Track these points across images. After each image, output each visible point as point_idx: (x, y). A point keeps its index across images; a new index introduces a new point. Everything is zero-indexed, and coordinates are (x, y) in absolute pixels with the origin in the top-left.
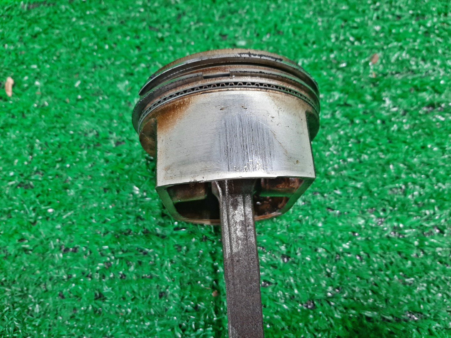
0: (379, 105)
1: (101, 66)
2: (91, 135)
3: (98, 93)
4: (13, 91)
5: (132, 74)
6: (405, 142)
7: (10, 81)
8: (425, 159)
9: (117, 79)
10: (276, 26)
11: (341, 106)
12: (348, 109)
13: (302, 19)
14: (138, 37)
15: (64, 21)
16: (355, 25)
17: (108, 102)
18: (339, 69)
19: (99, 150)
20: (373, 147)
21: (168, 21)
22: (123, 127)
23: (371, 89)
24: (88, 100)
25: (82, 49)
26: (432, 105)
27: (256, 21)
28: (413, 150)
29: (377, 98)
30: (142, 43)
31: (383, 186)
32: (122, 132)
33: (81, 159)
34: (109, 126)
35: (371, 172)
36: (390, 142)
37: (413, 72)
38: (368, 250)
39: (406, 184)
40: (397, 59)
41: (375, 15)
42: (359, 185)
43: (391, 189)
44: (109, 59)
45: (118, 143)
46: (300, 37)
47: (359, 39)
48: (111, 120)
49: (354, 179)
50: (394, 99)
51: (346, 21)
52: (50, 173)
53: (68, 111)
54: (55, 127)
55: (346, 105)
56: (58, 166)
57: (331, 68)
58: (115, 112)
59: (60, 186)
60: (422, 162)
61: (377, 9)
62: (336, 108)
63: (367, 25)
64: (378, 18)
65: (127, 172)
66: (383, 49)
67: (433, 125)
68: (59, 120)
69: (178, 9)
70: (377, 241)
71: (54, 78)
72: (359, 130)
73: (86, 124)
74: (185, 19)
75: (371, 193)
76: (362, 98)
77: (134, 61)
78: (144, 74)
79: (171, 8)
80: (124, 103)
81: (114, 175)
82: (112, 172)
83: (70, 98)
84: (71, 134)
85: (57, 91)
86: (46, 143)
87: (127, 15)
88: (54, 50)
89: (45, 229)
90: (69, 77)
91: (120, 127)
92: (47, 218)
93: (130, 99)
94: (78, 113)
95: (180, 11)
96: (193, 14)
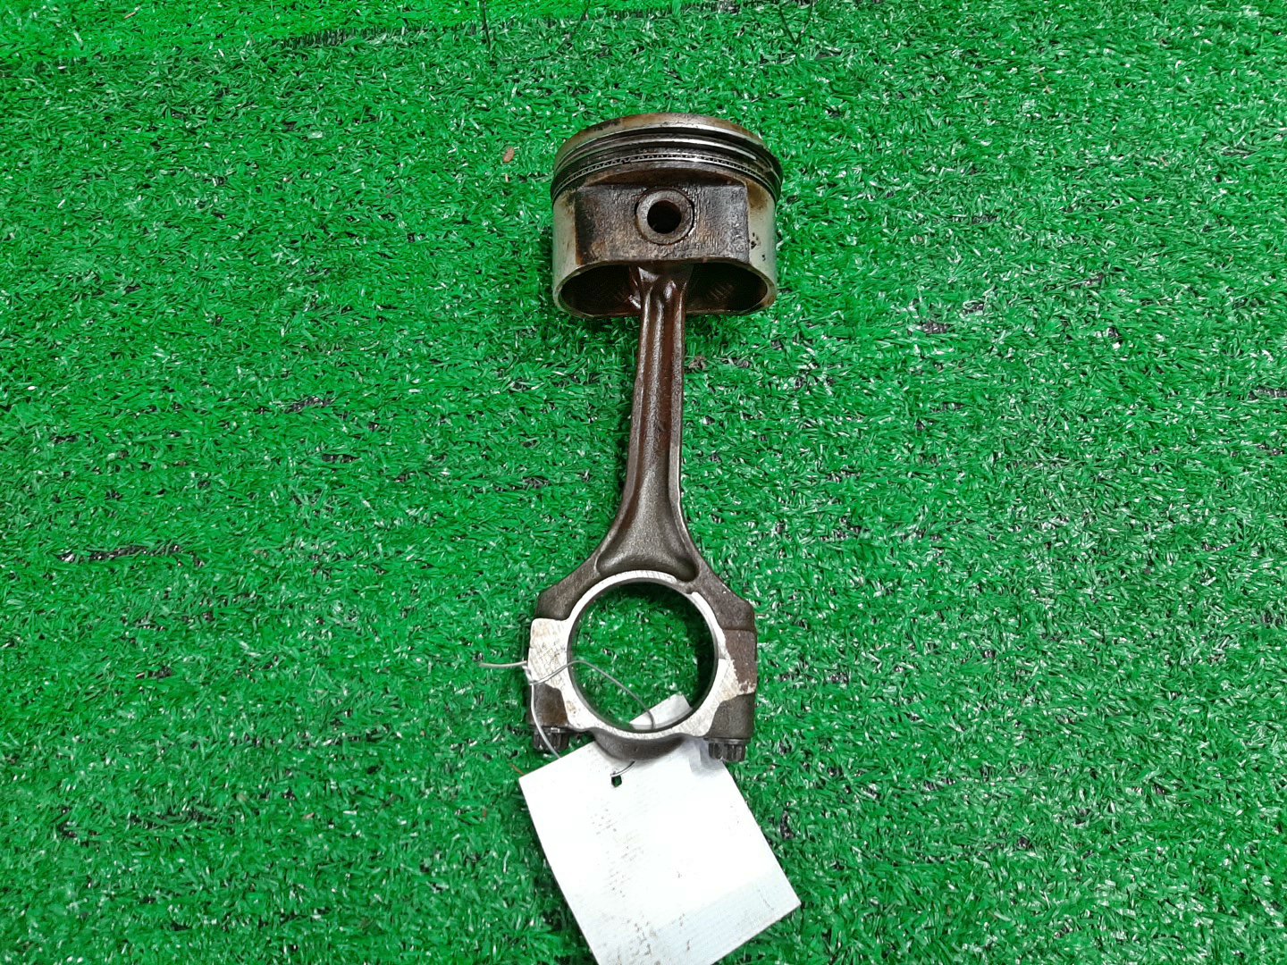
0: (511, 220)
1: (98, 176)
2: (87, 280)
3: (95, 217)
5: (146, 186)
9: (124, 194)
10: (368, 109)
12: (467, 228)
13: (406, 97)
14: (156, 129)
16: (484, 105)
17: (111, 230)
18: (457, 171)
19: (101, 299)
21: (201, 103)
22: (137, 265)
23: (501, 197)
24: (80, 227)
25: (64, 150)
27: (338, 101)
29: (508, 211)
30: (160, 139)
32: (136, 272)
33: (74, 315)
34: (115, 265)
40: (541, 154)
41: (514, 90)
44: (109, 164)
45: (129, 289)
46: (403, 124)
47: (488, 127)
48: (119, 255)
51: (471, 100)
52: (27, 336)
54: (30, 270)
55: (465, 221)
56: (38, 325)
57: (449, 170)
58: (122, 244)
59: (44, 354)
61: (517, 81)
62: (452, 227)
63: (502, 105)
64: (518, 93)
65: (145, 329)
66: (522, 140)
68: (36, 259)
69: (217, 83)
71: (22, 195)
73: (79, 264)
74: (230, 98)
76: (489, 212)
77: (148, 166)
78: (166, 185)
79: (206, 81)
80: (135, 229)
81: (125, 335)
82: (123, 330)
83: (50, 225)
84: (56, 279)
85: (29, 216)
86: (17, 295)
87: (136, 94)
88: (17, 151)
89: (23, 414)
90: (46, 194)
91: (132, 266)
92: (28, 400)
93: (145, 223)
94: (65, 248)
95: (221, 86)
96: (241, 90)
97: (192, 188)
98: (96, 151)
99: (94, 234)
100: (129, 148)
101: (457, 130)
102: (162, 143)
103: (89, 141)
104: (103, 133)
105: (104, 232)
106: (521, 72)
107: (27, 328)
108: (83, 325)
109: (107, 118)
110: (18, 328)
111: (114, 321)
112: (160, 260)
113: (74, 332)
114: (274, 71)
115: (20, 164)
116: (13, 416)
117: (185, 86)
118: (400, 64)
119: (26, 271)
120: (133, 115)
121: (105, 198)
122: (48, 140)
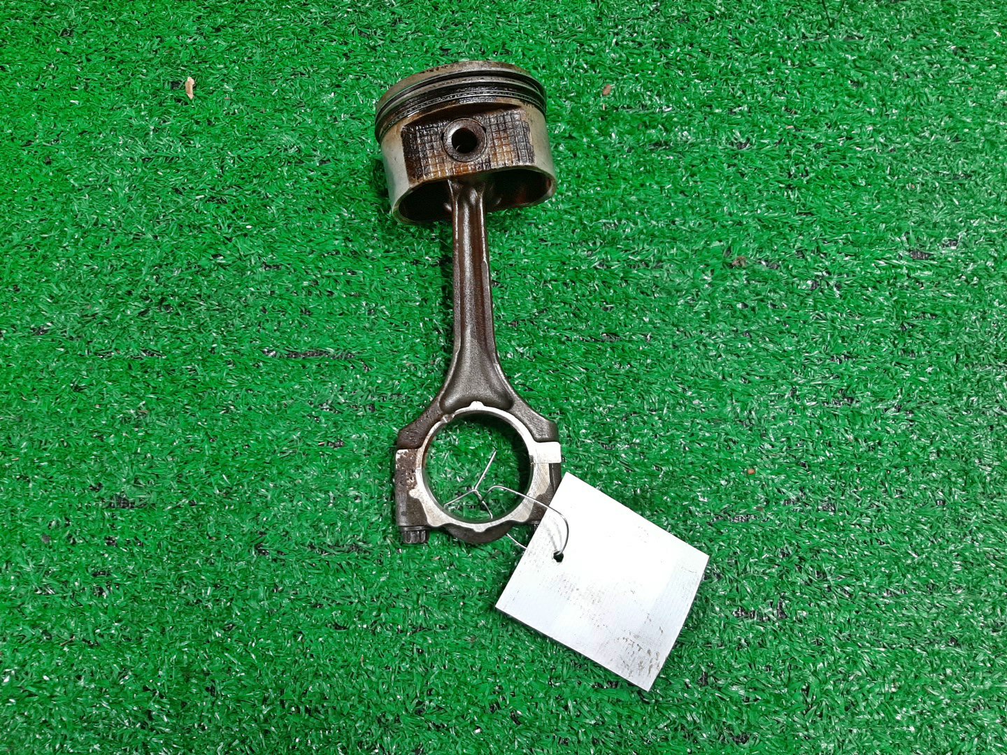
0: (605, 139)
1: (302, 74)
2: (292, 151)
3: (299, 105)
4: (194, 95)
5: (338, 86)
6: (625, 179)
7: (191, 81)
8: (643, 197)
9: (321, 89)
10: (504, 44)
11: (566, 138)
12: (572, 142)
13: (533, 38)
14: (346, 44)
15: (254, 13)
16: (591, 50)
17: (310, 116)
18: (567, 98)
19: (302, 167)
20: (592, 182)
21: (381, 27)
22: (329, 145)
23: (599, 122)
24: (288, 111)
25: (278, 52)
26: (658, 144)
27: (482, 37)
28: (631, 187)
29: (604, 133)
30: (351, 51)
31: (597, 220)
32: (328, 150)
33: (283, 177)
34: (313, 142)
35: (586, 207)
36: (610, 178)
37: (644, 106)
38: (575, 279)
39: (620, 220)
40: (631, 93)
41: (614, 40)
42: (573, 219)
43: (605, 224)
44: (312, 66)
45: (322, 162)
46: (530, 59)
47: (593, 67)
48: (315, 136)
49: (570, 213)
50: (620, 134)
51: (582, 45)
52: (247, 188)
53: (264, 122)
54: (250, 139)
55: (571, 137)
56: (255, 181)
57: (560, 97)
58: (318, 128)
59: (259, 203)
60: (640, 200)
61: (617, 34)
62: (561, 141)
63: (604, 51)
64: (617, 44)
65: (334, 193)
66: (617, 79)
67: (657, 163)
68: (254, 132)
70: (584, 271)
71: (246, 82)
72: (580, 164)
73: (286, 139)
74: (402, 26)
75: (585, 227)
76: (589, 132)
77: (340, 71)
78: (352, 87)
79: (385, 11)
80: (329, 118)
81: (319, 195)
82: (317, 192)
83: (265, 108)
84: (269, 148)
85: (250, 98)
86: (239, 157)
87: (332, 15)
88: (244, 48)
89: (243, 246)
90: (264, 83)
91: (325, 145)
92: (245, 235)
93: (335, 114)
94: (276, 126)
95: (396, 16)
96: (410, 21)
97: (372, 92)
98: (301, 56)
99: (298, 118)
100: (327, 55)
101: (569, 67)
102: (351, 55)
103: (298, 47)
104: (308, 42)
105: (306, 118)
106: (620, 27)
107: (246, 181)
108: (288, 184)
109: (312, 31)
110: (241, 181)
111: (311, 184)
112: (346, 142)
113: (281, 189)
114: (436, 9)
115: (245, 59)
116: (235, 246)
117: (370, 13)
118: (530, 13)
119: (247, 139)
120: (330, 31)
121: (307, 92)
122: (267, 43)
